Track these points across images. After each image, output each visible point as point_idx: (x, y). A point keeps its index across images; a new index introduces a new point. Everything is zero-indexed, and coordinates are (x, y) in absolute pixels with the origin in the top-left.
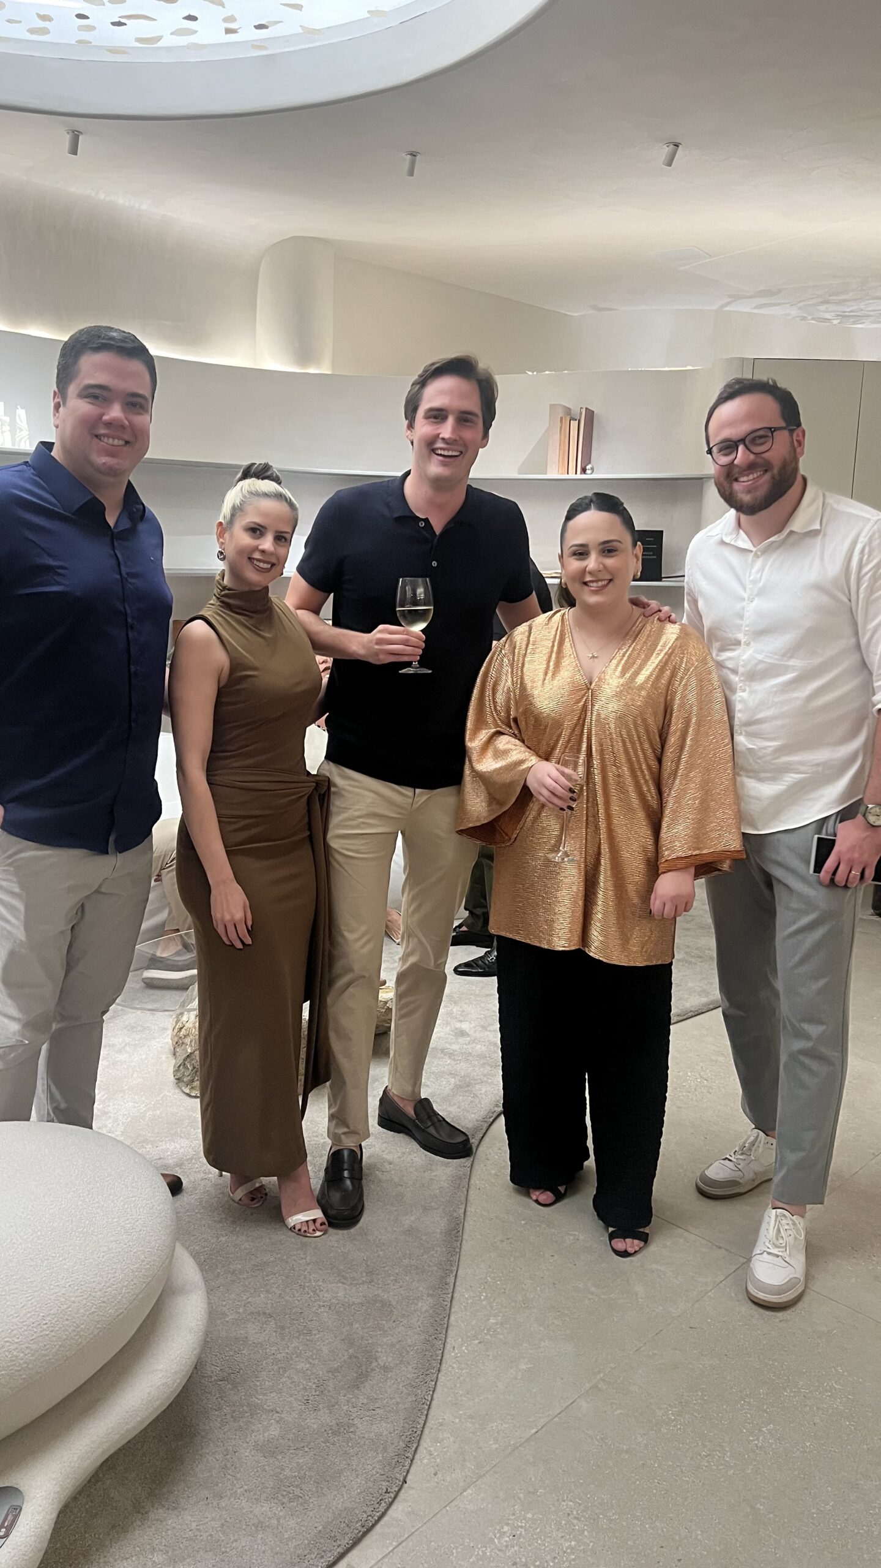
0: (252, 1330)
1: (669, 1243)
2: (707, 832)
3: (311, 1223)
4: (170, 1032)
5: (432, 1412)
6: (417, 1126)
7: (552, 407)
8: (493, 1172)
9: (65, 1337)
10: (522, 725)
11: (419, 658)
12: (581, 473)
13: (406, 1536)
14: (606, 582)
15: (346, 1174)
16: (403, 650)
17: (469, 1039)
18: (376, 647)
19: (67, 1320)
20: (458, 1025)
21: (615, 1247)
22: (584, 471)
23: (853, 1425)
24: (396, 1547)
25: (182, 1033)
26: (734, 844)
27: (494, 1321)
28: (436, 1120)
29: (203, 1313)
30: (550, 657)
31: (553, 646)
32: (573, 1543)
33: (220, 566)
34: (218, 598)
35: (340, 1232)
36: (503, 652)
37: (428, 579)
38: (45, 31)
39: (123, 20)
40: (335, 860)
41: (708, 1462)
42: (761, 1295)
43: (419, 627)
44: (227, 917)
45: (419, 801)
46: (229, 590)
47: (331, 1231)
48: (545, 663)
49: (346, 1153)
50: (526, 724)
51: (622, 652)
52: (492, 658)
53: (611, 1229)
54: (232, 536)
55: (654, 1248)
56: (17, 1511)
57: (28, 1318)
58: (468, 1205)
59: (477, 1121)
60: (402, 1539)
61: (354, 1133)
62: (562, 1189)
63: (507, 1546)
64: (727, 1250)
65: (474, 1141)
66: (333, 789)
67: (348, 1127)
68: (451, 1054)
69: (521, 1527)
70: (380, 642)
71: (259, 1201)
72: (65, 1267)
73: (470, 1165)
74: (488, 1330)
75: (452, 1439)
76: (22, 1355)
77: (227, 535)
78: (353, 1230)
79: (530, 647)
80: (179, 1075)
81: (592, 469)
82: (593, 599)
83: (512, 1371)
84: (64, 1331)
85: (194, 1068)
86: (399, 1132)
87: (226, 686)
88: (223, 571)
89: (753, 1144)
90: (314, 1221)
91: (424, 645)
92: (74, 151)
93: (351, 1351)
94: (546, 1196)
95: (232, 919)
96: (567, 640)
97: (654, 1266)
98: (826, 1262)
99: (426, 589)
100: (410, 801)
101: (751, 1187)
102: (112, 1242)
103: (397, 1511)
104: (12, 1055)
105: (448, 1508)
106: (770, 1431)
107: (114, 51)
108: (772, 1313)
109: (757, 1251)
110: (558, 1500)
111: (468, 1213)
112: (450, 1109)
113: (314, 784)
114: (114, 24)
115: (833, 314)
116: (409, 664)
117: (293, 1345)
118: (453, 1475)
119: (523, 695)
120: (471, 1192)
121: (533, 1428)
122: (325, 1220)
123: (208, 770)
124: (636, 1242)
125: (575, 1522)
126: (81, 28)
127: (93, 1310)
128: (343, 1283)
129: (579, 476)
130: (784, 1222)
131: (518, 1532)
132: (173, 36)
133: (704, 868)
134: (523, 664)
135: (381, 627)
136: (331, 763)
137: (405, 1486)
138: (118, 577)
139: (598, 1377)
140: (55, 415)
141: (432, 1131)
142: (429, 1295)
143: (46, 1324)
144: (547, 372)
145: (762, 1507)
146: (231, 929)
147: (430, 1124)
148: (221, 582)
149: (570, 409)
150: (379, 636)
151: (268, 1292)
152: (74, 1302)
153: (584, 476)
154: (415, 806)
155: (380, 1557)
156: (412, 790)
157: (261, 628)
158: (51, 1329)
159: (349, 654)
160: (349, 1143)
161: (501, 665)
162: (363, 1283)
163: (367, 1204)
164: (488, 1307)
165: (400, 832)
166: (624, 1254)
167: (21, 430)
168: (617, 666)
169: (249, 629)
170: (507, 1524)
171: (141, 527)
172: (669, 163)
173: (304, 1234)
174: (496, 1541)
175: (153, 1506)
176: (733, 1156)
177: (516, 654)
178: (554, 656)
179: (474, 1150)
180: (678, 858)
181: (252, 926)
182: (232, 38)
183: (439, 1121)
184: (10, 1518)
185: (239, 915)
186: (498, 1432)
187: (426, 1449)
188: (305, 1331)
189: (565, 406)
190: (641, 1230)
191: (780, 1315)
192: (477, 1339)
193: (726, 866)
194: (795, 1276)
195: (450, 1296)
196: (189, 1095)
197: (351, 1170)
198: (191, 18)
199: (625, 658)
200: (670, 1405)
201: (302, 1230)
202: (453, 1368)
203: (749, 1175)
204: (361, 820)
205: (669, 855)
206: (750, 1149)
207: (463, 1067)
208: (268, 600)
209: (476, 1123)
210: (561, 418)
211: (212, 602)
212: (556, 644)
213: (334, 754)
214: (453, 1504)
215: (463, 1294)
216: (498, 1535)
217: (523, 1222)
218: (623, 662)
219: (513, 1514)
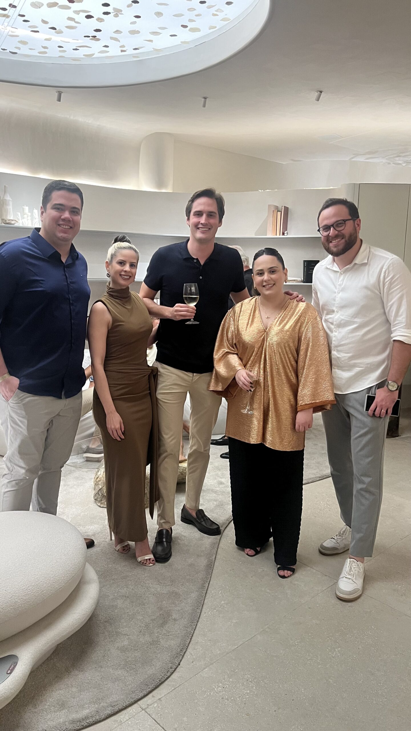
0: (119, 603)
1: (304, 573)
2: (319, 393)
3: (148, 561)
4: (93, 480)
5: (193, 638)
6: (197, 521)
7: (269, 206)
8: (230, 542)
9: (37, 595)
10: (238, 346)
11: (193, 317)
12: (282, 235)
13: (178, 686)
14: (272, 285)
15: (164, 540)
16: (186, 314)
17: (224, 485)
18: (175, 313)
19: (38, 588)
20: (220, 479)
21: (280, 574)
22: (283, 234)
23: (376, 650)
24: (173, 690)
25: (98, 480)
26: (331, 398)
27: (223, 603)
28: (205, 519)
29: (97, 592)
30: (249, 318)
31: (251, 313)
32: (248, 691)
33: (109, 279)
34: (107, 293)
35: (160, 564)
36: (230, 315)
37: (196, 284)
38: (46, 53)
39: (78, 48)
40: (160, 404)
41: (310, 662)
42: (341, 595)
43: (193, 305)
44: (113, 427)
45: (195, 379)
46: (112, 289)
47: (157, 564)
48: (247, 320)
49: (164, 531)
50: (239, 346)
51: (280, 315)
52: (226, 317)
53: (279, 566)
54: (112, 266)
55: (297, 575)
56: (16, 664)
57: (23, 586)
58: (217, 554)
59: (225, 520)
60: (176, 687)
61: (169, 522)
62: (258, 549)
63: (220, 691)
64: (329, 577)
65: (222, 529)
66: (159, 373)
67: (165, 520)
68: (216, 492)
69: (227, 684)
70: (177, 311)
71: (127, 551)
72: (38, 567)
73: (219, 538)
74: (221, 606)
75: (201, 649)
76: (19, 601)
77: (110, 267)
78: (166, 564)
79: (242, 313)
80: (96, 498)
81: (287, 233)
82: (267, 292)
83: (229, 623)
84: (37, 593)
85: (102, 495)
86: (190, 524)
87: (111, 329)
88: (110, 281)
89: (344, 532)
90: (150, 559)
91: (195, 312)
92: (59, 100)
93: (161, 612)
94: (252, 552)
95: (115, 428)
96: (257, 310)
97: (296, 583)
98: (373, 583)
99: (196, 289)
100: (191, 378)
101: (343, 551)
102: (58, 559)
103: (174, 676)
104: (22, 483)
105: (196, 676)
106: (338, 651)
107: (75, 59)
108: (346, 603)
109: (341, 576)
110: (244, 674)
111: (217, 558)
112: (213, 515)
113: (151, 370)
114: (74, 49)
115: (402, 161)
116: (189, 320)
117: (136, 609)
118: (200, 663)
119: (238, 334)
120: (219, 550)
121: (236, 646)
122: (154, 559)
123: (104, 365)
124: (289, 572)
125: (250, 683)
126: (60, 51)
127: (49, 585)
128: (160, 585)
129: (281, 236)
130: (354, 564)
131: (225, 686)
132: (99, 54)
133: (317, 408)
134: (238, 320)
135: (177, 305)
136: (158, 362)
137: (179, 666)
138: (66, 283)
139: (266, 627)
140: (41, 216)
141: (203, 523)
142: (197, 591)
143: (30, 589)
144: (268, 190)
145: (331, 681)
146: (115, 432)
147: (203, 520)
148: (109, 286)
149: (278, 207)
150: (176, 308)
151: (127, 588)
152: (41, 581)
153: (283, 236)
154: (193, 381)
155: (166, 693)
156: (192, 374)
157: (125, 304)
158: (32, 591)
159: (166, 317)
160: (166, 527)
161: (230, 321)
162: (169, 585)
163: (173, 554)
164: (222, 597)
165: (188, 392)
166: (283, 577)
167: (35, 219)
168: (277, 321)
169: (122, 305)
170: (221, 683)
171: (77, 262)
172: (318, 99)
173: (145, 565)
174: (216, 689)
175: (73, 670)
176: (335, 536)
177: (236, 316)
178: (251, 317)
179: (222, 532)
180: (306, 404)
181: (124, 431)
182: (123, 53)
183: (207, 519)
184: (12, 666)
185: (118, 426)
186: (221, 647)
187: (189, 652)
188: (142, 604)
189: (276, 206)
190: (292, 567)
191: (350, 604)
192: (216, 609)
193: (328, 407)
194: (358, 588)
195: (205, 591)
196: (99, 506)
197: (166, 538)
198: (106, 46)
199: (281, 318)
200: (296, 639)
201: (144, 563)
202: (204, 621)
203: (342, 546)
204: (170, 386)
205: (302, 403)
206: (343, 534)
207: (220, 497)
208: (129, 293)
209: (224, 521)
210: (273, 211)
211: (105, 294)
212: (252, 312)
213: (159, 359)
214: (199, 674)
215: (211, 591)
216: (217, 687)
217: (240, 563)
218: (280, 320)
219: (224, 679)
